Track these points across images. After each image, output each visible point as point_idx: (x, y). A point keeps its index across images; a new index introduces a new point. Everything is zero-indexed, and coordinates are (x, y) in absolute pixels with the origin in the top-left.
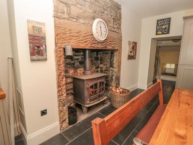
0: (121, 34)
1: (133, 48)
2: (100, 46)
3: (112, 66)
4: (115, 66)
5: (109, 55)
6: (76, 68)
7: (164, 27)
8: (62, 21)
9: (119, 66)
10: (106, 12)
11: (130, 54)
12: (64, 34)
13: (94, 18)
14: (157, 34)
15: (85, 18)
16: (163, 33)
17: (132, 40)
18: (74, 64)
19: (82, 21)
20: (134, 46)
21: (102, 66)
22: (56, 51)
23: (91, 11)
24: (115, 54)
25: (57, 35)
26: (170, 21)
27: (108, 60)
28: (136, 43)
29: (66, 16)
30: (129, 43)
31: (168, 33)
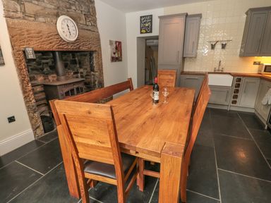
0: (98, 32)
1: (116, 48)
2: (70, 48)
3: (92, 70)
4: (95, 69)
5: (88, 58)
6: (46, 75)
7: (147, 25)
8: (16, 21)
9: (101, 70)
10: (73, 8)
11: (113, 55)
12: (20, 35)
13: (57, 16)
14: (141, 33)
15: (45, 16)
16: (146, 32)
17: (114, 40)
18: (42, 69)
19: (41, 19)
20: (118, 47)
21: (81, 70)
22: (14, 55)
23: (53, 7)
24: (94, 55)
25: (12, 37)
26: (151, 19)
27: (88, 63)
28: (120, 43)
29: (20, 14)
30: (111, 43)
31: (151, 32)
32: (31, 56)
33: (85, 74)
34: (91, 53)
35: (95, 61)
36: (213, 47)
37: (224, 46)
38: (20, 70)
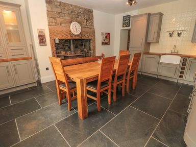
0: (94, 28)
1: (106, 37)
2: (76, 38)
4: (91, 49)
6: (66, 51)
7: (127, 21)
8: (52, 27)
9: (94, 50)
10: (80, 17)
11: (103, 41)
12: (54, 32)
13: (71, 22)
14: (123, 27)
15: (65, 23)
16: (126, 26)
17: (105, 32)
18: (65, 48)
19: (63, 25)
20: (108, 36)
21: (85, 50)
22: (51, 41)
23: (69, 18)
24: (91, 41)
25: (50, 34)
26: (130, 17)
28: (109, 34)
29: (54, 24)
30: (102, 34)
31: (129, 26)
32: (57, 42)
33: (86, 52)
34: (90, 40)
35: (91, 44)
36: (171, 35)
37: (179, 35)
38: (52, 48)
